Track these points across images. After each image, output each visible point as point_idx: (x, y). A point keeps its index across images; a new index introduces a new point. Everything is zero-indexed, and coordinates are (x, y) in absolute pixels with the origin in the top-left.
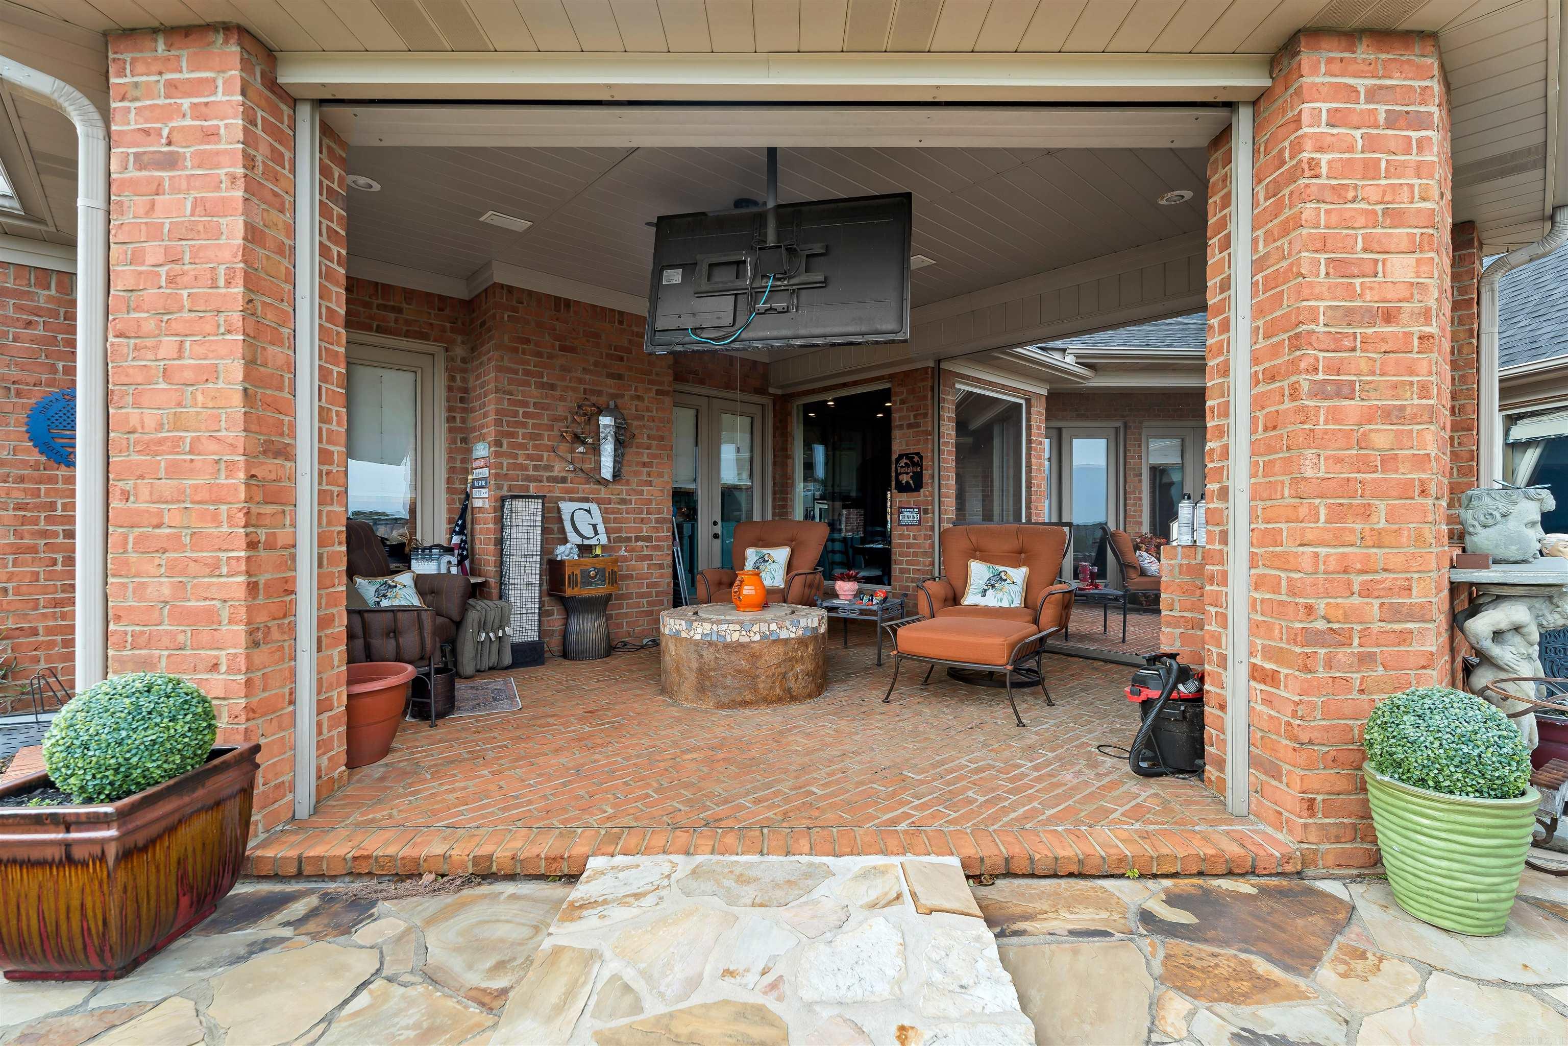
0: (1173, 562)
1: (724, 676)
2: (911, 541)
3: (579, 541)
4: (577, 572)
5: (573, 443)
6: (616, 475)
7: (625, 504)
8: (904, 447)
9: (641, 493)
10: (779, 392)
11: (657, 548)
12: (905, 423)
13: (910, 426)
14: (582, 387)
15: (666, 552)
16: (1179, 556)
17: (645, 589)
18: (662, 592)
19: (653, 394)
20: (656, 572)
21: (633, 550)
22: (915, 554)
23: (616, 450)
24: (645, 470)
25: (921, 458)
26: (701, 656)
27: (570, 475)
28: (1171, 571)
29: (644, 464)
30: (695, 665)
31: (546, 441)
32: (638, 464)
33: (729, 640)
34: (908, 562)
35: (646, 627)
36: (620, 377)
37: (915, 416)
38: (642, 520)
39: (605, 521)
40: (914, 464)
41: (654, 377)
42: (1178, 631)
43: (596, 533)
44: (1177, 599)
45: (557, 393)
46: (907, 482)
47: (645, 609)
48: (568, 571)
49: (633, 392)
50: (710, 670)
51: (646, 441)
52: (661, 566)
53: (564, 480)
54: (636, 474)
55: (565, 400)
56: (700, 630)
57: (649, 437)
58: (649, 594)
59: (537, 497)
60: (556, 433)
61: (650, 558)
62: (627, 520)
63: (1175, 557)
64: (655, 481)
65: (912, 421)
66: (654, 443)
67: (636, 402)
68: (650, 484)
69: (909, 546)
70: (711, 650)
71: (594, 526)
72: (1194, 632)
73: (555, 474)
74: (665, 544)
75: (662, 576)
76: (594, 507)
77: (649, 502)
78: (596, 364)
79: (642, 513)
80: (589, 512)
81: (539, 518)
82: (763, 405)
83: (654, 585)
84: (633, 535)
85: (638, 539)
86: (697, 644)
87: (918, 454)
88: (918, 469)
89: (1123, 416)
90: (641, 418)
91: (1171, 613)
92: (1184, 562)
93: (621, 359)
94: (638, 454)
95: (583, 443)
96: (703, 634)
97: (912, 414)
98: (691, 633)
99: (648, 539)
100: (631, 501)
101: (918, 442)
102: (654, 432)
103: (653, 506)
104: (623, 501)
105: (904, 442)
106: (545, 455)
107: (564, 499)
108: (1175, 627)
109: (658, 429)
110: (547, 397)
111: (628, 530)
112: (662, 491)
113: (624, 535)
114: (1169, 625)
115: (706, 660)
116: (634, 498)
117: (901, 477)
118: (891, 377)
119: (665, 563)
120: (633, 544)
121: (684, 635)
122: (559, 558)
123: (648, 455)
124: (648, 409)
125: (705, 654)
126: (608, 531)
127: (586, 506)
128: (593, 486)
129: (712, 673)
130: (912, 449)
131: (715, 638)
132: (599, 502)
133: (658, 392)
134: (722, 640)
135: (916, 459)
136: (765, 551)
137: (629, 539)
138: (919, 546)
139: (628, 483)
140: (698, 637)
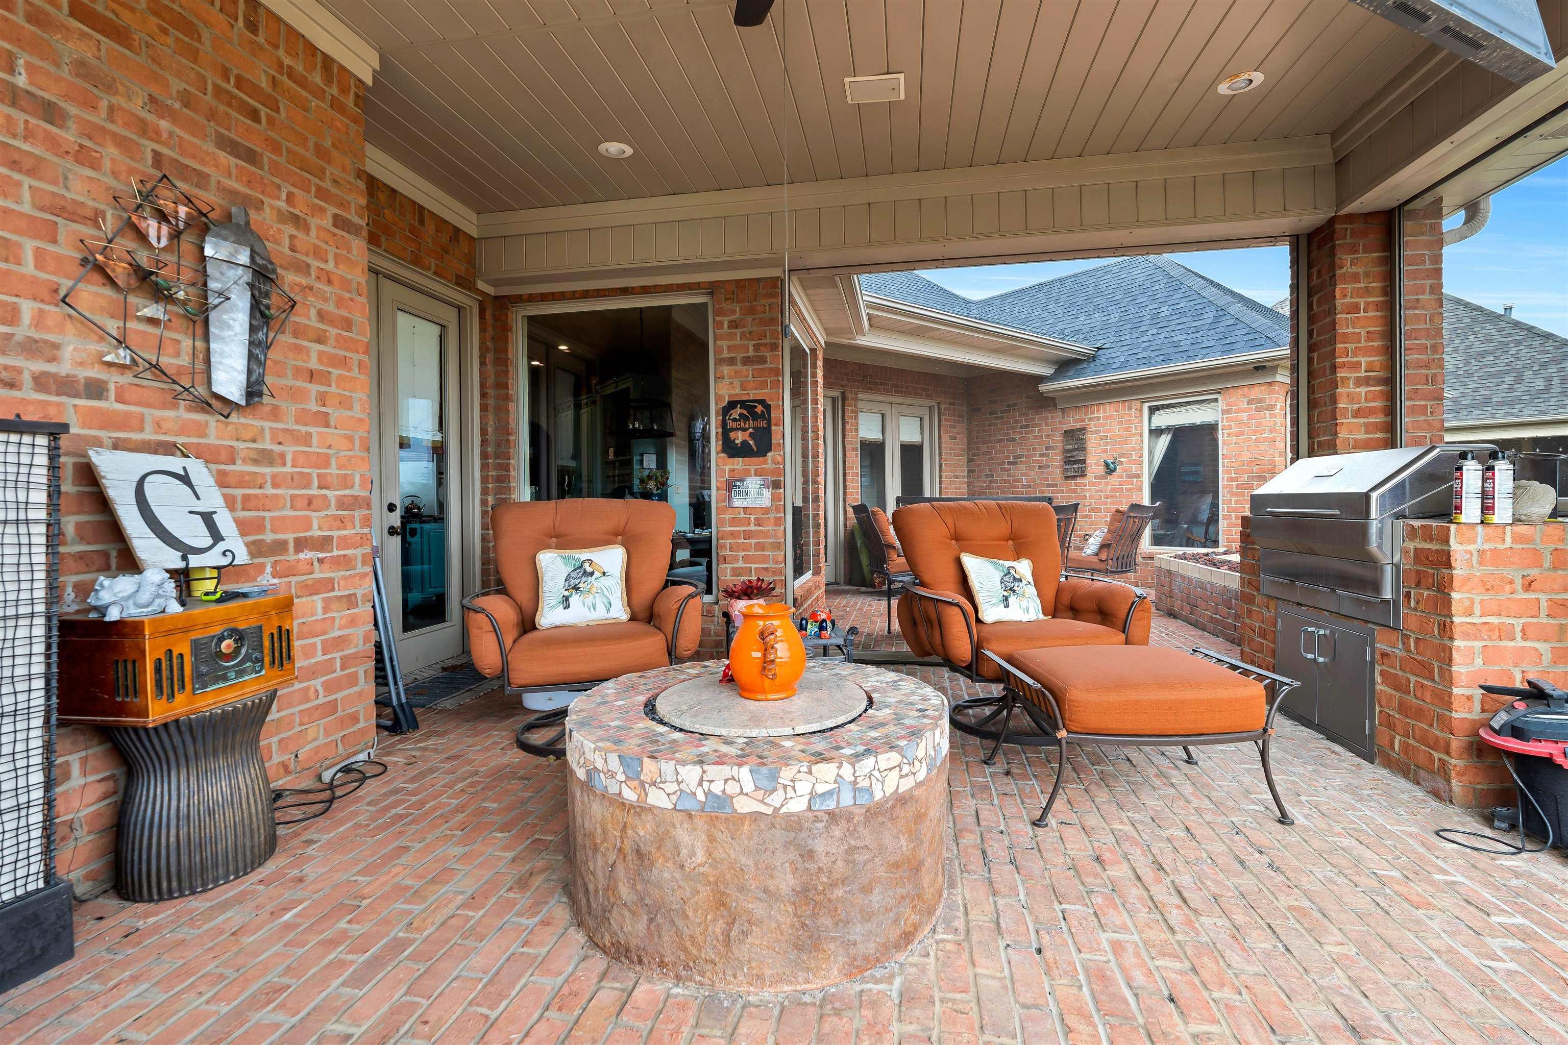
0: (1471, 547)
1: (867, 890)
2: (753, 528)
3: (174, 560)
4: (183, 648)
5: (129, 290)
6: (253, 392)
7: (271, 463)
8: (738, 391)
9: (306, 439)
10: (491, 291)
11: (344, 562)
12: (739, 356)
13: (747, 361)
14: (149, 146)
15: (360, 569)
16: (1479, 540)
17: (320, 657)
18: (355, 657)
19: (327, 222)
20: (340, 615)
21: (290, 572)
22: (761, 547)
23: (253, 329)
24: (314, 389)
25: (768, 407)
26: (810, 855)
27: (114, 379)
28: (1469, 561)
29: (312, 376)
30: (786, 882)
31: (29, 267)
32: (297, 371)
33: (878, 795)
34: (746, 559)
35: (322, 741)
36: (251, 157)
37: (757, 348)
38: (310, 502)
39: (230, 502)
40: (755, 416)
41: (327, 184)
42: (1479, 644)
43: (217, 537)
44: (1478, 599)
45: (69, 136)
46: (744, 442)
47: (322, 700)
48: (152, 652)
49: (282, 204)
50: (833, 885)
51: (314, 322)
52: (351, 601)
53: (96, 390)
54: (296, 395)
55: (94, 165)
56: (804, 787)
57: (321, 315)
58: (328, 667)
59: (33, 428)
60: (67, 250)
61: (329, 585)
62: (273, 502)
63: (1473, 541)
64: (335, 414)
65: (751, 353)
66: (333, 331)
67: (289, 229)
68: (323, 420)
69: (748, 535)
70: (837, 832)
71: (208, 518)
72: (1502, 644)
73: (65, 368)
74: (359, 552)
75: (352, 622)
76: (197, 470)
77: (324, 461)
78: (187, 100)
79: (308, 486)
80: (185, 479)
81: (40, 497)
82: (459, 308)
83: (340, 642)
84: (290, 537)
85: (301, 544)
86: (794, 823)
87: (762, 402)
88: (764, 424)
89: (842, 386)
90: (304, 269)
91: (1468, 620)
92: (1487, 547)
93: (254, 115)
94: (298, 349)
95: (160, 294)
96: (813, 795)
97: (751, 344)
98: (776, 799)
99: (324, 543)
100: (282, 456)
101: (763, 385)
102: (331, 307)
103: (333, 470)
104: (265, 457)
105: (737, 384)
106: (27, 308)
107: (98, 443)
108: (1475, 639)
109: (340, 302)
110: (29, 135)
111: (280, 524)
112: (350, 439)
113: (269, 537)
114: (1466, 636)
115: (823, 861)
116: (289, 450)
117: (732, 435)
118: (712, 289)
119: (360, 593)
120: (291, 556)
121: (744, 806)
122: (113, 615)
123: (321, 354)
124: (319, 254)
125: (820, 846)
126: (244, 528)
127: (175, 464)
128: (183, 414)
129: (839, 892)
130: (753, 394)
131: (847, 799)
132: (207, 455)
133: (338, 222)
134: (863, 800)
135: (759, 409)
136: (582, 555)
137: (280, 547)
138: (766, 534)
139: (275, 413)
140: (797, 806)
